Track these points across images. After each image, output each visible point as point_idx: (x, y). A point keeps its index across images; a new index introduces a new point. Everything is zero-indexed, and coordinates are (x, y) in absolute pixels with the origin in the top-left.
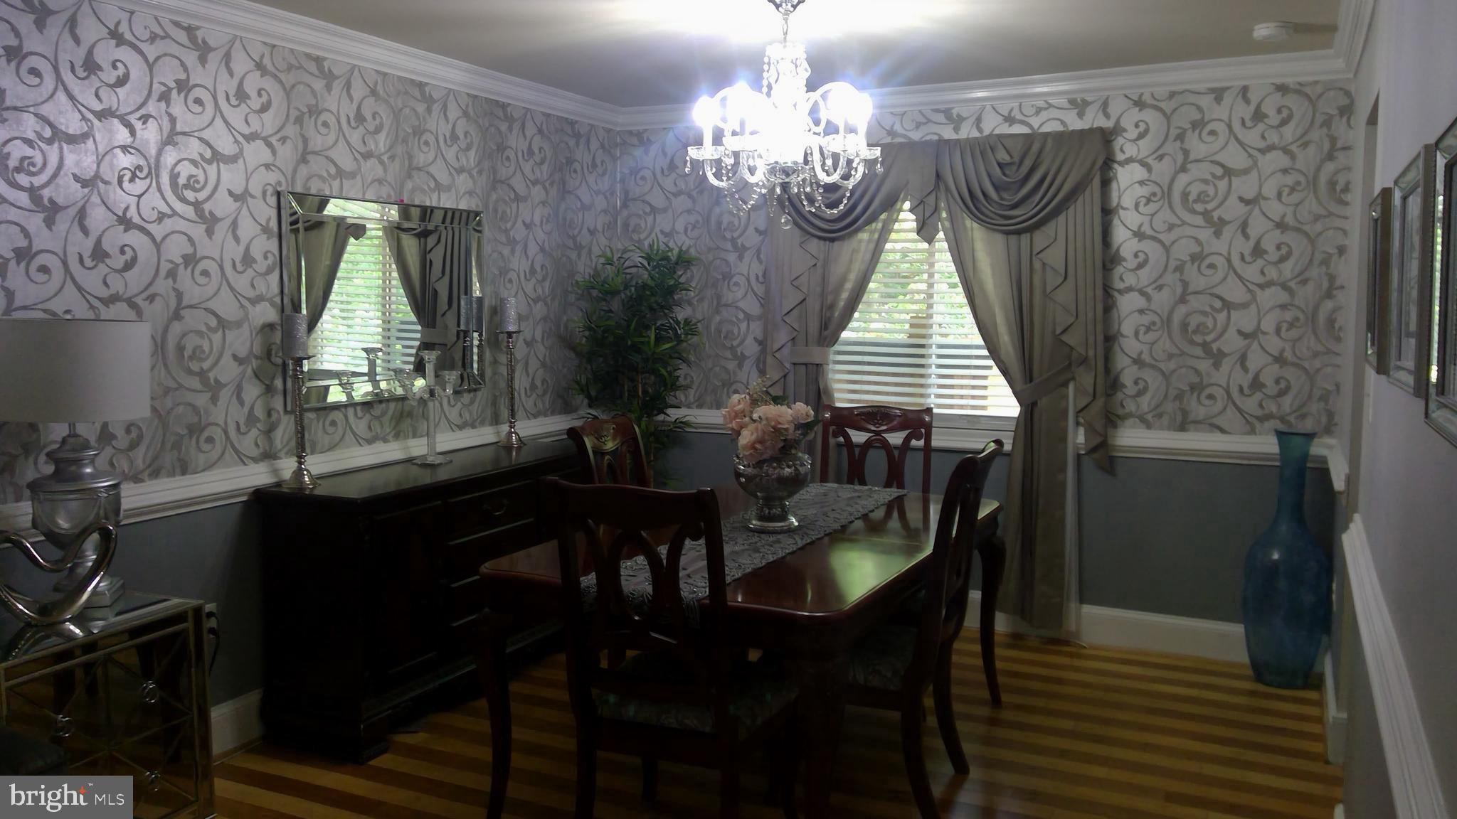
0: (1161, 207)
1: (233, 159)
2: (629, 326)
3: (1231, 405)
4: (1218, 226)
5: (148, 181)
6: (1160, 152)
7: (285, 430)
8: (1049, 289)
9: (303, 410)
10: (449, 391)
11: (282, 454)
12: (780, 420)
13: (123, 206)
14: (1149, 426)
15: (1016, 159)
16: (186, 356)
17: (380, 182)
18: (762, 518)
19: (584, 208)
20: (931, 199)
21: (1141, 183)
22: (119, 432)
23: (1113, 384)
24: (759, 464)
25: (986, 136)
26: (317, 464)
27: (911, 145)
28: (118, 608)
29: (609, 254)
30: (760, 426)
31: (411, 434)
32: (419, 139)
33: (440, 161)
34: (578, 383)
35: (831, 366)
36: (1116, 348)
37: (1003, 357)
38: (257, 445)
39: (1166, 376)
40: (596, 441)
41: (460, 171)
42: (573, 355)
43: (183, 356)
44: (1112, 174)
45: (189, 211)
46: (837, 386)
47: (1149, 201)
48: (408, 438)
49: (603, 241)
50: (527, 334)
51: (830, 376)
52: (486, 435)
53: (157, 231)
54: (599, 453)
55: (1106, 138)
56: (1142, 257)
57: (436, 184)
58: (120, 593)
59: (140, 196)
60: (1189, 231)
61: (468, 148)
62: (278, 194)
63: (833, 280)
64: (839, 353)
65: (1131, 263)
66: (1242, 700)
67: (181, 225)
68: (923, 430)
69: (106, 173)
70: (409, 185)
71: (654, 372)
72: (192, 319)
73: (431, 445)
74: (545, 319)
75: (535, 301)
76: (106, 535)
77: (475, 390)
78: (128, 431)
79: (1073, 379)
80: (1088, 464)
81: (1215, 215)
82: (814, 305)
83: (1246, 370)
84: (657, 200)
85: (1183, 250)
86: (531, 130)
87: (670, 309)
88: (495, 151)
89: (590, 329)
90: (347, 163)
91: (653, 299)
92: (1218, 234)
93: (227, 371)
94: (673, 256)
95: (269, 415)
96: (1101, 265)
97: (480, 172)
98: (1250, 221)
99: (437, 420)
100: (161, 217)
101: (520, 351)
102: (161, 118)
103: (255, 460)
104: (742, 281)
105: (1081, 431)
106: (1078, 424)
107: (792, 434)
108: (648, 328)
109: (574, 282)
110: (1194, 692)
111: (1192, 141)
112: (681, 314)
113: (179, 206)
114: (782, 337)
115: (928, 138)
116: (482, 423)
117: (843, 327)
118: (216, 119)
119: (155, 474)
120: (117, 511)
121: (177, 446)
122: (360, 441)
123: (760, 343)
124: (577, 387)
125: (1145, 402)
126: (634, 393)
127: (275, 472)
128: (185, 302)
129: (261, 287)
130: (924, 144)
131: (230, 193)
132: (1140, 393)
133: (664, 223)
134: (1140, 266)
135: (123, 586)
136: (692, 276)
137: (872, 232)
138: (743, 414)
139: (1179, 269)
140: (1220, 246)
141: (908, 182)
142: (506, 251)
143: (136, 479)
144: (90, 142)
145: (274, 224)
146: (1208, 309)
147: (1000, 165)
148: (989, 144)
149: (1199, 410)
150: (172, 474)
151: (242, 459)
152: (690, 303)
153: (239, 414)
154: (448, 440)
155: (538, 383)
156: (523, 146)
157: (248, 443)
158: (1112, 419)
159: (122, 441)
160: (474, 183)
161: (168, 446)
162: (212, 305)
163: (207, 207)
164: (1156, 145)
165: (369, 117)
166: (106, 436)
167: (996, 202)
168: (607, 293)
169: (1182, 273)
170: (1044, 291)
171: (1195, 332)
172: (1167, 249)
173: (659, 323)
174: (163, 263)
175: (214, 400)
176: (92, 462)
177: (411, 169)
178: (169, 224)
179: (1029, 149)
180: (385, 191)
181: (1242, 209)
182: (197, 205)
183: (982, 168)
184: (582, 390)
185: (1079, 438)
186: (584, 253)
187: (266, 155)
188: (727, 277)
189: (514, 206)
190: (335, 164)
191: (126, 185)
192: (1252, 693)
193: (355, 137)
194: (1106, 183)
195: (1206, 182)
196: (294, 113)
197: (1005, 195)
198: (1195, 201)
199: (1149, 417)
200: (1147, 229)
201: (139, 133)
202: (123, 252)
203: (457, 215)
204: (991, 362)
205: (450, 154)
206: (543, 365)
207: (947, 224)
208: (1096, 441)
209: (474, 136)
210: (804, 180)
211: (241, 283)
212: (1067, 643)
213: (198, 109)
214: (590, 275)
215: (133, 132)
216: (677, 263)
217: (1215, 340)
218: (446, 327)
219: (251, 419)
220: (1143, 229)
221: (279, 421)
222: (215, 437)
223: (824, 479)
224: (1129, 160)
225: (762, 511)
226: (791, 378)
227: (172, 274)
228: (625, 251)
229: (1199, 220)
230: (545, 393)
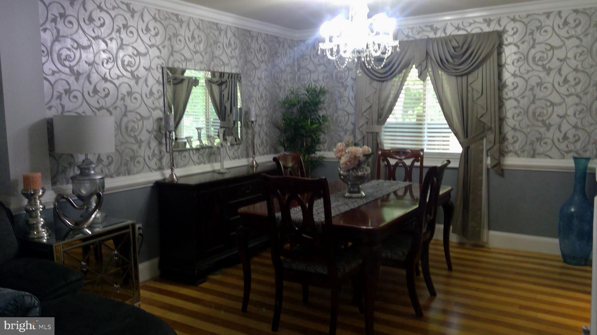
0: (523, 64)
1: (145, 55)
2: (300, 118)
3: (554, 147)
4: (548, 71)
5: (113, 63)
6: (523, 40)
7: (166, 159)
8: (475, 99)
9: (173, 151)
10: (229, 144)
11: (166, 168)
12: (357, 152)
13: (104, 73)
14: (518, 156)
15: (461, 45)
16: (129, 130)
17: (201, 62)
18: (350, 192)
19: (282, 71)
20: (424, 63)
21: (515, 53)
22: (104, 158)
23: (502, 139)
24: (348, 171)
25: (448, 36)
26: (179, 172)
27: (416, 41)
28: (104, 224)
29: (292, 90)
30: (349, 155)
31: (214, 161)
32: (216, 46)
33: (224, 54)
34: (280, 142)
35: (383, 133)
36: (504, 123)
37: (455, 128)
38: (156, 164)
39: (526, 135)
40: (284, 162)
41: (232, 58)
42: (278, 130)
43: (128, 130)
44: (502, 50)
45: (129, 75)
46: (385, 141)
47: (518, 61)
48: (213, 162)
49: (290, 85)
50: (259, 121)
51: (383, 137)
52: (243, 162)
53: (117, 82)
54: (286, 168)
55: (500, 35)
56: (515, 85)
57: (223, 63)
58: (105, 218)
59: (110, 70)
60: (536, 73)
61: (236, 48)
62: (162, 68)
63: (383, 98)
64: (386, 128)
65: (511, 87)
66: (558, 270)
67: (126, 80)
68: (420, 158)
69: (97, 60)
70: (213, 64)
71: (311, 136)
72: (131, 116)
73: (222, 165)
74: (267, 116)
75: (262, 109)
76: (99, 196)
77: (239, 144)
78: (108, 158)
79: (485, 136)
80: (492, 172)
81: (547, 66)
82: (375, 108)
83: (561, 131)
84: (311, 67)
85: (533, 81)
86: (260, 41)
87: (317, 111)
88: (246, 49)
89: (284, 120)
90: (188, 55)
91: (310, 108)
92: (548, 74)
93: (144, 136)
94: (318, 90)
95: (160, 153)
96: (497, 88)
97: (240, 58)
98: (562, 68)
99: (224, 156)
100: (118, 77)
101: (257, 129)
102: (117, 39)
103: (155, 170)
104: (346, 99)
105: (489, 158)
106: (488, 155)
107: (362, 158)
108: (307, 119)
109: (278, 101)
110: (536, 267)
111: (537, 35)
112: (321, 113)
113: (125, 73)
114: (362, 121)
115: (423, 38)
116: (242, 157)
117: (387, 117)
118: (138, 39)
119: (118, 175)
120: (103, 187)
121: (126, 164)
122: (194, 163)
123: (354, 124)
124: (279, 143)
125: (517, 146)
126: (302, 145)
127: (163, 175)
128: (128, 109)
129: (157, 104)
130: (421, 40)
131: (144, 68)
132: (515, 142)
133: (314, 76)
134: (515, 88)
135: (106, 216)
136: (326, 98)
137: (400, 78)
138: (342, 150)
139: (532, 89)
140: (549, 79)
141: (414, 57)
142: (251, 89)
143: (111, 177)
144: (91, 49)
145: (161, 80)
146: (544, 106)
147: (454, 48)
148: (449, 39)
149: (540, 149)
150: (124, 175)
151: (150, 169)
152: (325, 109)
153: (149, 153)
154: (229, 164)
155: (264, 142)
156: (257, 47)
157: (153, 163)
158: (502, 153)
159: (106, 162)
160: (238, 63)
161: (123, 164)
162: (138, 111)
163: (136, 73)
164: (521, 37)
165: (196, 37)
166: (99, 160)
167: (451, 63)
168: (291, 105)
169: (533, 91)
170: (473, 100)
171: (538, 116)
172: (526, 81)
173: (312, 117)
174: (119, 94)
175: (140, 147)
176: (94, 169)
177: (213, 57)
178: (121, 80)
179: (466, 40)
180: (203, 66)
181: (558, 63)
182: (132, 73)
183: (446, 49)
184: (282, 145)
185: (488, 161)
186: (282, 90)
187: (157, 53)
188: (340, 97)
189: (254, 71)
190: (184, 56)
191: (105, 65)
192: (562, 267)
193: (191, 45)
194: (499, 54)
195: (543, 52)
196: (168, 36)
197: (455, 60)
198: (538, 61)
199: (519, 152)
200: (517, 73)
201: (109, 45)
202: (104, 90)
203: (233, 76)
204: (450, 130)
205: (228, 51)
206: (266, 134)
207: (431, 73)
208: (496, 162)
209: (238, 44)
210: (367, 56)
211: (149, 102)
212: (483, 247)
213: (131, 35)
214: (285, 98)
215: (107, 45)
216: (320, 93)
217: (548, 119)
218: (229, 120)
219: (154, 155)
220: (516, 73)
221: (164, 155)
222: (141, 162)
223: (378, 178)
224: (510, 44)
225: (350, 189)
226: (366, 138)
227: (123, 99)
228: (299, 88)
229: (540, 68)
230: (267, 145)
